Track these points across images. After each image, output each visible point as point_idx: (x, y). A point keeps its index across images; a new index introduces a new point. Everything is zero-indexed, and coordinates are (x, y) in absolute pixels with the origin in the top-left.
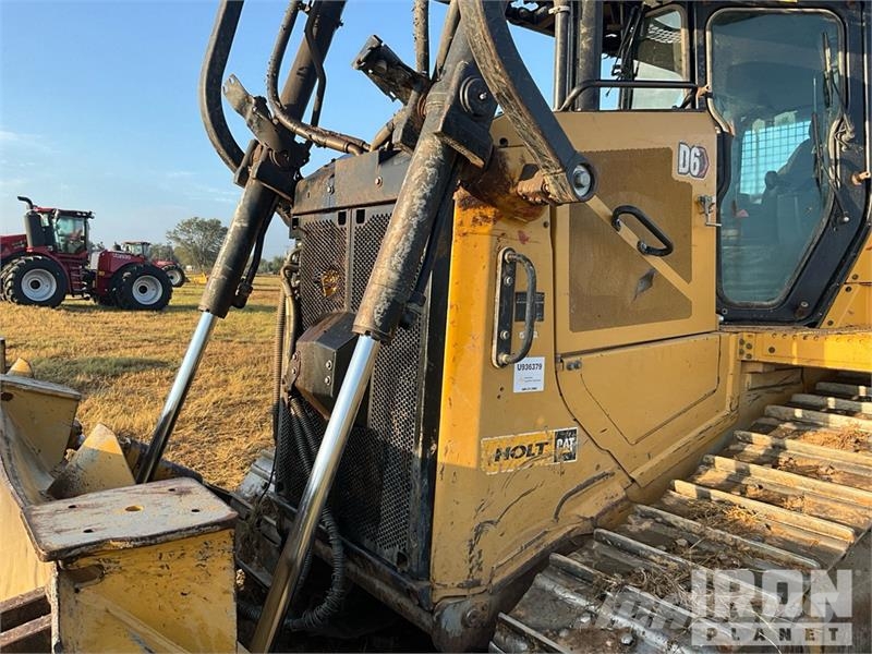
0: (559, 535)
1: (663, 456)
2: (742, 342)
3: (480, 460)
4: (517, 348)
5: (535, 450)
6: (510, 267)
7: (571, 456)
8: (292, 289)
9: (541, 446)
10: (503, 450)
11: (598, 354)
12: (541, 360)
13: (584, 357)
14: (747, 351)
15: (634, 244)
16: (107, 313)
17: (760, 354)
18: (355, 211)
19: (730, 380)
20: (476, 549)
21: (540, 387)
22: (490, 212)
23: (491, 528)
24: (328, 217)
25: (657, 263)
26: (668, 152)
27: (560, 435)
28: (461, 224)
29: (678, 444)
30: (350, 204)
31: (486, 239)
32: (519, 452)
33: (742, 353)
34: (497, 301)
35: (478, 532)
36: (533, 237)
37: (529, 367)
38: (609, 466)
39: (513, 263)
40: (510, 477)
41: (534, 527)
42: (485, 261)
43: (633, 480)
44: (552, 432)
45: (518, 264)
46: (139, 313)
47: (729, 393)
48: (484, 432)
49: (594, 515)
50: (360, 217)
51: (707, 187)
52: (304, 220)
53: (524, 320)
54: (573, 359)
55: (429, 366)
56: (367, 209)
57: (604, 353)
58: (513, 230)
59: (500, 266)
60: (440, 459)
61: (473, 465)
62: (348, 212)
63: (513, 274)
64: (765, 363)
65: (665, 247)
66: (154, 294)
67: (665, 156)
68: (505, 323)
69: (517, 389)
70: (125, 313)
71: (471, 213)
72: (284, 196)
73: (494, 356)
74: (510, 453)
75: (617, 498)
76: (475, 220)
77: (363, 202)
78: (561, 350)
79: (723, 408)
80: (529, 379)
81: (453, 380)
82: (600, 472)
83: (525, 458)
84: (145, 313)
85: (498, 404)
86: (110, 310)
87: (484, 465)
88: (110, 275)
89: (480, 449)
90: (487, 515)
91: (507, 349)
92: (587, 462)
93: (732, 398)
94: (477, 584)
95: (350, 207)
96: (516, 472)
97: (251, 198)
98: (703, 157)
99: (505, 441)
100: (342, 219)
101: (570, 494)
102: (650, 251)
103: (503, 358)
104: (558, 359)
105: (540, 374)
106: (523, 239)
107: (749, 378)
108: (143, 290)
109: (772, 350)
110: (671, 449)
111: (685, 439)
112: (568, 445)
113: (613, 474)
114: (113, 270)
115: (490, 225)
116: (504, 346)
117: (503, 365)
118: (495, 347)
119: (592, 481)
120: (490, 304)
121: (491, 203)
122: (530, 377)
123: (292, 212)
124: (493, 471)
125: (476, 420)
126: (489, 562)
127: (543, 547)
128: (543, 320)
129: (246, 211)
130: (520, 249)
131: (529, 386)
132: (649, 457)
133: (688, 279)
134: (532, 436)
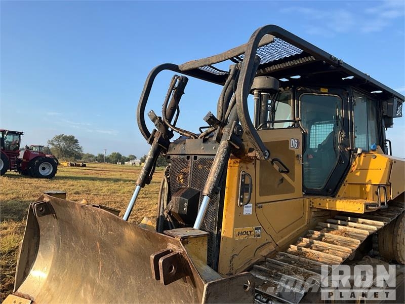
0: (255, 261)
1: (286, 237)
2: (311, 201)
3: (234, 235)
4: (245, 201)
5: (249, 233)
6: (244, 177)
7: (259, 236)
8: (167, 178)
9: (251, 232)
10: (240, 232)
11: (267, 204)
12: (251, 205)
13: (263, 205)
14: (312, 204)
15: (278, 170)
16: (27, 179)
17: (316, 205)
18: (193, 156)
19: (307, 213)
20: (232, 263)
21: (251, 214)
22: (238, 160)
23: (236, 256)
24: (183, 157)
25: (285, 176)
26: (288, 141)
27: (256, 229)
28: (230, 163)
29: (291, 234)
30: (192, 153)
31: (237, 168)
32: (245, 233)
33: (310, 205)
34: (240, 186)
35: (233, 257)
36: (250, 167)
37: (248, 207)
38: (270, 240)
39: (245, 175)
41: (248, 257)
42: (237, 174)
43: (277, 245)
44: (254, 227)
45: (246, 176)
46: (42, 179)
47: (307, 218)
48: (235, 227)
49: (266, 255)
50: (195, 158)
51: (299, 151)
52: (172, 157)
53: (248, 192)
54: (260, 205)
55: (220, 205)
56: (198, 156)
57: (269, 203)
58: (244, 165)
59: (241, 176)
60: (222, 234)
61: (232, 237)
62: (191, 156)
63: (244, 179)
64: (318, 209)
65: (286, 171)
66: (49, 171)
67: (287, 143)
68: (242, 193)
69: (244, 213)
70: (35, 179)
71: (233, 160)
72: (165, 148)
73: (239, 203)
74: (242, 234)
75: (272, 250)
76: (234, 162)
77: (196, 153)
78: (257, 202)
79: (304, 223)
81: (227, 210)
82: (267, 242)
83: (246, 235)
84: (44, 179)
85: (239, 218)
86: (28, 178)
87: (235, 236)
88: (28, 161)
89: (234, 232)
90: (235, 253)
92: (264, 238)
93: (307, 220)
94: (232, 274)
95: (191, 155)
96: (243, 240)
97: (154, 149)
98: (298, 143)
99: (240, 229)
100: (188, 158)
101: (259, 248)
102: (282, 172)
103: (242, 204)
104: (256, 205)
105: (251, 209)
106: (247, 168)
107: (313, 213)
108: (44, 169)
109: (320, 204)
110: (289, 235)
111: (293, 232)
112: (258, 232)
113: (271, 242)
114: (30, 159)
115: (238, 164)
116: (242, 200)
117: (241, 206)
118: (239, 200)
119: (265, 244)
120: (238, 187)
121: (239, 158)
122: (248, 210)
123: (167, 153)
124: (237, 239)
125: (233, 223)
126: (236, 267)
127: (250, 264)
128: (253, 193)
129: (152, 152)
130: (247, 171)
131: (248, 213)
132: (282, 238)
133: (294, 180)
134: (248, 229)
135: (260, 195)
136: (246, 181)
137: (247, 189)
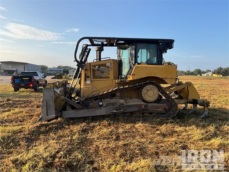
11: (96, 81)
12: (90, 81)
13: (94, 81)
21: (90, 83)
25: (104, 73)
26: (105, 64)
27: (91, 87)
35: (84, 93)
42: (84, 73)
43: (100, 92)
47: (114, 86)
48: (84, 86)
60: (81, 87)
68: (85, 78)
69: (87, 83)
82: (96, 91)
85: (85, 84)
91: (85, 80)
96: (87, 89)
98: (111, 64)
99: (86, 87)
101: (93, 92)
106: (87, 72)
113: (98, 91)
115: (84, 71)
122: (88, 82)
124: (85, 89)
126: (85, 96)
132: (103, 90)
133: (109, 75)
134: (89, 87)
135: (93, 79)
136: (87, 75)
137: (88, 77)
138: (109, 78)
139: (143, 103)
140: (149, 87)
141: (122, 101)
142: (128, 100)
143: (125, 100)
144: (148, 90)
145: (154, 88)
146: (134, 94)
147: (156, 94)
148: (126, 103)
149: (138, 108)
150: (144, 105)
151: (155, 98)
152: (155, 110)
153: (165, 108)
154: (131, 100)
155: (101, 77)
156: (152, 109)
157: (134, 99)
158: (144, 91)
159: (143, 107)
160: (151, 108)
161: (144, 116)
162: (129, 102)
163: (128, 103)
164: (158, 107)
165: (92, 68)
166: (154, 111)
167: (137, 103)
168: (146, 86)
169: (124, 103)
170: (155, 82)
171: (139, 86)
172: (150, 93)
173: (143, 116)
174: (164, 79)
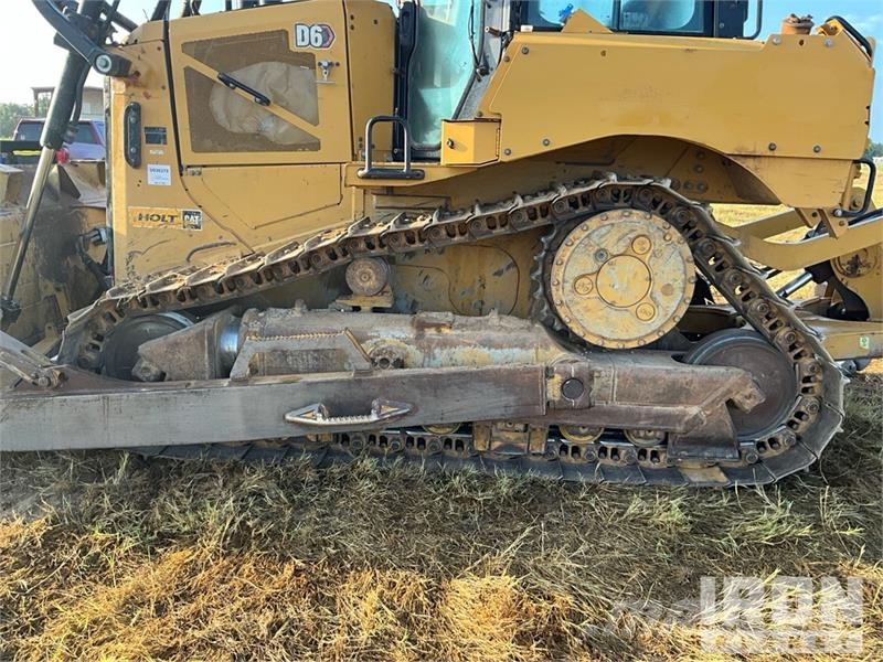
1: (281, 241)
3: (128, 218)
4: (151, 159)
5: (168, 219)
6: (134, 112)
7: (197, 227)
10: (144, 215)
11: (217, 168)
12: (168, 167)
13: (204, 169)
19: (353, 197)
20: (130, 265)
21: (169, 183)
23: (139, 256)
26: (285, 32)
27: (185, 213)
31: (123, 97)
32: (155, 218)
35: (131, 255)
36: (153, 95)
37: (158, 171)
38: (230, 238)
40: (150, 231)
41: (172, 262)
42: (123, 109)
43: (253, 251)
44: (181, 210)
47: (353, 207)
48: (129, 202)
54: (196, 169)
57: (221, 168)
58: (139, 92)
61: (125, 221)
63: (136, 117)
67: (282, 35)
68: (133, 145)
69: (150, 182)
74: (149, 218)
78: (185, 163)
80: (159, 178)
81: (114, 174)
82: (222, 241)
83: (160, 222)
85: (137, 192)
87: (131, 221)
89: (128, 212)
90: (137, 248)
91: (135, 160)
92: (210, 234)
93: (356, 211)
96: (153, 229)
98: (327, 32)
99: (145, 210)
101: (198, 250)
104: (182, 168)
105: (167, 175)
106: (148, 97)
107: (374, 198)
112: (194, 220)
113: (236, 244)
115: (124, 89)
116: (134, 156)
117: (135, 166)
119: (216, 245)
122: (160, 174)
124: (138, 225)
125: (124, 196)
128: (165, 143)
130: (142, 101)
131: (160, 182)
132: (270, 240)
133: (315, 122)
134: (166, 211)
135: (196, 148)
136: (147, 122)
137: (156, 137)
138: (316, 146)
139: (556, 355)
140: (612, 229)
141: (393, 334)
142: (438, 327)
143: (421, 326)
144: (601, 254)
145: (659, 243)
146: (499, 273)
147: (667, 290)
148: (427, 349)
149: (511, 399)
150: (558, 378)
151: (657, 322)
152: (649, 416)
153: (730, 403)
154: (462, 326)
155: (260, 142)
156: (623, 406)
157: (493, 318)
158: (572, 259)
159: (553, 390)
160: (621, 397)
161: (564, 448)
162: (444, 344)
163: (437, 351)
164: (675, 393)
165: (180, 61)
166: (642, 423)
167: (506, 351)
168: (593, 222)
169: (412, 348)
170: (667, 184)
171: (533, 218)
172: (623, 278)
173: (556, 451)
174: (748, 165)
